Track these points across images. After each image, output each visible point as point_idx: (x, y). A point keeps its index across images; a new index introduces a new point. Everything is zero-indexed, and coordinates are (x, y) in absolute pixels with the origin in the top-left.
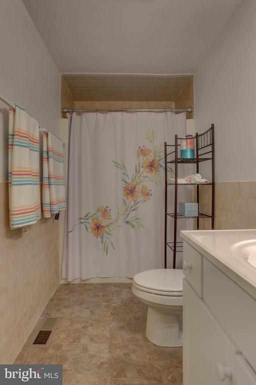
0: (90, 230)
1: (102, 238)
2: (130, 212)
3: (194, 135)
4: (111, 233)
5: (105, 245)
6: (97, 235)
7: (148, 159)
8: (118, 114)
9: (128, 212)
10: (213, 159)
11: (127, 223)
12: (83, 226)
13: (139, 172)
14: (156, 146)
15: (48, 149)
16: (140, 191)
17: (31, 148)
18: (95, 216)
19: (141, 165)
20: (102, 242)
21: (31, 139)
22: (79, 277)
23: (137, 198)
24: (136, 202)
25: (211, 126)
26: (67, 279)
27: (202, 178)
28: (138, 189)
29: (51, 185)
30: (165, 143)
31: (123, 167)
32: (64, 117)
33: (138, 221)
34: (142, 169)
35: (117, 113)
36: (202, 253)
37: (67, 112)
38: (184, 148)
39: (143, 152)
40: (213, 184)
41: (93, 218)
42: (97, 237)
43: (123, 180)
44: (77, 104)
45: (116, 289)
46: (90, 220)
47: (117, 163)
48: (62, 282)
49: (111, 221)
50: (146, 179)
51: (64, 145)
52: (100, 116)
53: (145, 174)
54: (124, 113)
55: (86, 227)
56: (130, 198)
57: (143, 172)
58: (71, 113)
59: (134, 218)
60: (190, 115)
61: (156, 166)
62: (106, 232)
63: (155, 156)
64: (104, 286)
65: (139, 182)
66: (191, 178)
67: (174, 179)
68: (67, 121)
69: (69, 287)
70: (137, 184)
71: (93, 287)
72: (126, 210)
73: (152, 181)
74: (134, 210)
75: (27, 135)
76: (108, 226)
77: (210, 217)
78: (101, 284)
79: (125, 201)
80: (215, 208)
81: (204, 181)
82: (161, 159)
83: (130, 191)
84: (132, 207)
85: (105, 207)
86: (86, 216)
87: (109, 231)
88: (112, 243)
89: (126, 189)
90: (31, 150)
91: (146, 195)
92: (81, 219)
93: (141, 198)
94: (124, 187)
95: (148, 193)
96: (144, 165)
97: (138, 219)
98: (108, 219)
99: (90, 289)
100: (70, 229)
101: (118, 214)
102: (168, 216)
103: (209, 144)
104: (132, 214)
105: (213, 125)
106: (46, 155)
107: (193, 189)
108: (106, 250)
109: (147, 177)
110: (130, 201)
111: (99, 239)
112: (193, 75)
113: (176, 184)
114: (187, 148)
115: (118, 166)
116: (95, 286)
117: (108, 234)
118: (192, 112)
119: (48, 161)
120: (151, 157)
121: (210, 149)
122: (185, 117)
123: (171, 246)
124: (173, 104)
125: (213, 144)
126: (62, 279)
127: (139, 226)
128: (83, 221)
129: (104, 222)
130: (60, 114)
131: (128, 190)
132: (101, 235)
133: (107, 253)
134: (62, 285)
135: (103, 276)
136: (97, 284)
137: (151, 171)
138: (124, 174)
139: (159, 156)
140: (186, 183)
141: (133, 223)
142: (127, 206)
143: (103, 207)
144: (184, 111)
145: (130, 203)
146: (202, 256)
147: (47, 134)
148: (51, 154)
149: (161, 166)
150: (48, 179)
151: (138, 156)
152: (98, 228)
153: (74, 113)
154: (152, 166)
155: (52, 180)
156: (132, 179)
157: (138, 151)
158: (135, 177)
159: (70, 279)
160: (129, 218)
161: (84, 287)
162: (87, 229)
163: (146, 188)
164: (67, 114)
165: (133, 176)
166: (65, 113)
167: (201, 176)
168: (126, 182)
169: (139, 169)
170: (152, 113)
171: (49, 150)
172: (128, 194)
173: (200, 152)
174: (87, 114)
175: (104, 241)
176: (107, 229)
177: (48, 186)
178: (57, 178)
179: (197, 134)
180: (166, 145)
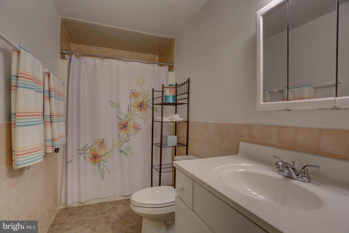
0: (88, 159)
1: (99, 165)
2: (123, 143)
3: (175, 84)
4: (107, 161)
5: (101, 171)
6: (95, 163)
7: (138, 100)
8: (115, 62)
9: (121, 143)
10: (188, 104)
11: (121, 151)
12: (82, 157)
13: (131, 110)
14: (145, 91)
15: (49, 89)
16: (132, 126)
17: (36, 89)
18: (93, 147)
19: (132, 105)
20: (99, 169)
21: (36, 81)
22: (78, 201)
23: (129, 132)
24: (128, 135)
25: (187, 80)
26: (66, 204)
27: (180, 117)
28: (130, 124)
29: (53, 122)
30: (153, 89)
31: (118, 106)
32: (63, 58)
33: (130, 150)
34: (133, 108)
35: (113, 60)
36: (193, 179)
37: (66, 54)
38: (168, 94)
39: (134, 94)
40: (188, 122)
41: (91, 149)
42: (95, 165)
43: (117, 117)
44: (74, 47)
45: (112, 206)
46: (88, 151)
47: (112, 103)
48: (61, 207)
49: (107, 151)
50: (136, 117)
51: (63, 84)
52: (98, 61)
53: (136, 112)
54: (120, 61)
55: (84, 157)
56: (123, 131)
57: (134, 111)
58: (70, 55)
59: (127, 148)
60: (171, 69)
61: (145, 106)
62: (103, 160)
63: (144, 98)
64: (101, 205)
65: (130, 119)
66: (172, 117)
67: (160, 118)
68: (66, 62)
69: (68, 211)
70: (129, 120)
71: (91, 208)
72: (120, 141)
73: (141, 118)
74: (126, 141)
75: (32, 77)
76: (104, 155)
77: (185, 146)
78: (98, 204)
79: (119, 134)
80: (189, 139)
81: (181, 119)
82: (149, 101)
83: (124, 126)
84: (125, 139)
85: (101, 139)
86: (85, 147)
87: (105, 160)
88: (107, 169)
89: (120, 124)
90: (36, 91)
91: (136, 129)
92: (79, 150)
93: (132, 131)
94: (118, 123)
95: (138, 128)
96: (135, 105)
97: (130, 148)
98: (105, 149)
99: (90, 210)
100: (69, 160)
101: (113, 145)
102: (154, 146)
103: (185, 92)
104: (125, 145)
105: (189, 79)
106: (48, 95)
107: (173, 125)
108: (103, 175)
109: (137, 114)
110: (123, 134)
111: (97, 166)
112: (174, 38)
113: (162, 122)
114: (170, 94)
115: (114, 105)
116: (93, 206)
117: (105, 161)
118: (172, 66)
119: (50, 100)
120: (140, 99)
121: (186, 96)
122: (167, 70)
123: (156, 168)
124: (157, 58)
125: (188, 93)
126: (61, 205)
127: (130, 154)
128: (81, 152)
129: (101, 152)
130: (59, 55)
131: (122, 125)
132: (98, 163)
133: (103, 178)
134: (61, 210)
135: (100, 197)
136: (95, 204)
137: (141, 109)
138: (118, 112)
139: (147, 99)
140: (168, 121)
141: (126, 152)
142: (121, 138)
143: (100, 139)
144: (167, 65)
145: (123, 136)
146: (194, 181)
147: (49, 75)
148: (52, 93)
149: (148, 106)
150: (50, 117)
151: (130, 97)
152: (95, 157)
153: (73, 56)
154: (141, 106)
155: (54, 118)
156: (125, 116)
157: (130, 93)
158: (128, 115)
159: (69, 204)
160: (123, 148)
161: (82, 209)
162: (85, 158)
163: (136, 123)
164: (66, 55)
165: (126, 114)
166: (64, 54)
167: (179, 116)
168: (120, 119)
169: (131, 108)
170: (143, 64)
171: (51, 90)
172: (121, 128)
173: (178, 97)
174: (85, 58)
175: (101, 168)
176: (103, 158)
177: (50, 123)
178: (58, 116)
179: (176, 83)
180: (153, 91)
